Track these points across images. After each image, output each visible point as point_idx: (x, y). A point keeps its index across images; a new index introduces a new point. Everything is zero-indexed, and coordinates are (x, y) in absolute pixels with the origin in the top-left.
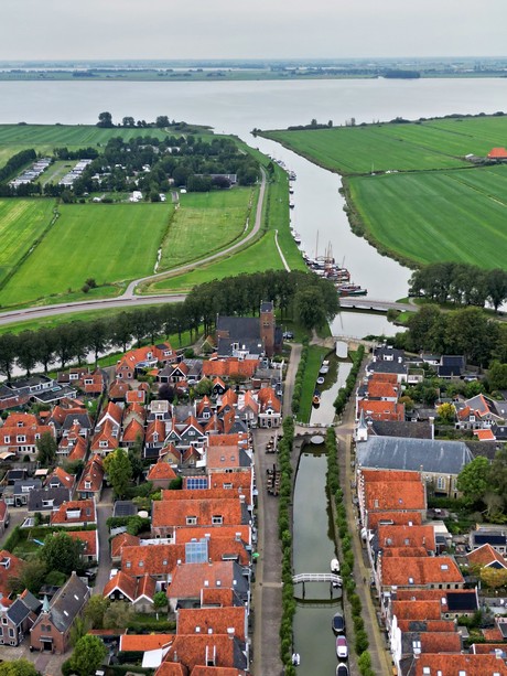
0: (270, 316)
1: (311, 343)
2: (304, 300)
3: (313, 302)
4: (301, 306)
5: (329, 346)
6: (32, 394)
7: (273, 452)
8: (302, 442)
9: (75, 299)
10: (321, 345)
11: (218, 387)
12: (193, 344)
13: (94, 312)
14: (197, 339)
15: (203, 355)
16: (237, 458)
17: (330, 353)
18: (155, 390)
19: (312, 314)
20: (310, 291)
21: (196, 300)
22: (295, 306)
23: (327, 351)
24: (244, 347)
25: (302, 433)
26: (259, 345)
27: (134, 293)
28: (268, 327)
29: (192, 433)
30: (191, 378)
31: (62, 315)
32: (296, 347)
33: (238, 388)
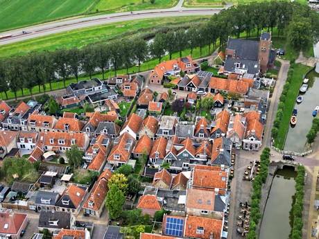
0: (267, 44)
1: (297, 62)
2: (296, 29)
3: (303, 31)
4: (293, 34)
5: (311, 65)
6: (87, 95)
7: (249, 180)
8: (275, 168)
9: (144, 8)
10: (305, 64)
11: (218, 103)
12: (210, 55)
13: (153, 20)
14: (214, 51)
15: (214, 66)
16: (212, 202)
17: (311, 71)
18: (171, 100)
19: (301, 40)
20: (302, 22)
21: (215, 24)
22: (289, 33)
23: (308, 69)
24: (244, 66)
25: (277, 161)
26: (256, 66)
27: (183, 6)
28: (265, 51)
29: (185, 155)
30: (200, 89)
31: (133, 21)
32: (285, 63)
33: (233, 104)
